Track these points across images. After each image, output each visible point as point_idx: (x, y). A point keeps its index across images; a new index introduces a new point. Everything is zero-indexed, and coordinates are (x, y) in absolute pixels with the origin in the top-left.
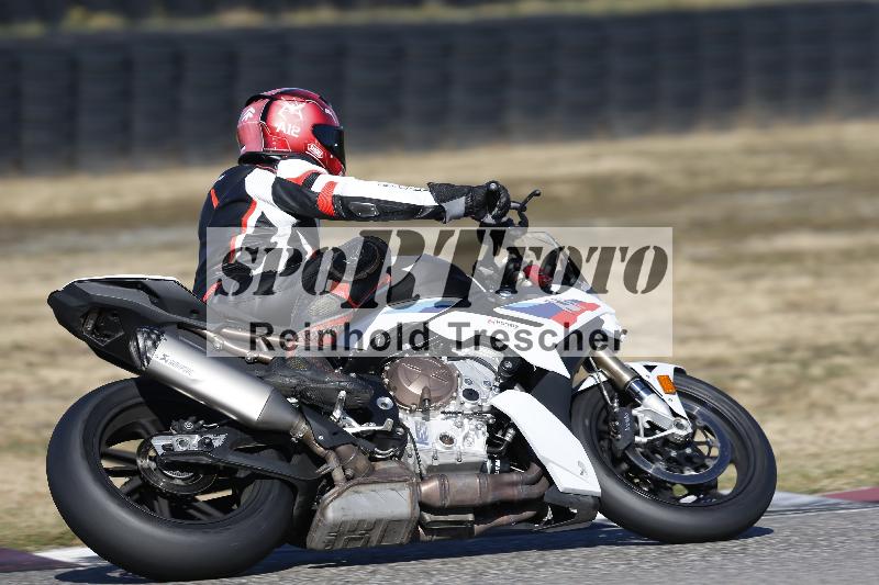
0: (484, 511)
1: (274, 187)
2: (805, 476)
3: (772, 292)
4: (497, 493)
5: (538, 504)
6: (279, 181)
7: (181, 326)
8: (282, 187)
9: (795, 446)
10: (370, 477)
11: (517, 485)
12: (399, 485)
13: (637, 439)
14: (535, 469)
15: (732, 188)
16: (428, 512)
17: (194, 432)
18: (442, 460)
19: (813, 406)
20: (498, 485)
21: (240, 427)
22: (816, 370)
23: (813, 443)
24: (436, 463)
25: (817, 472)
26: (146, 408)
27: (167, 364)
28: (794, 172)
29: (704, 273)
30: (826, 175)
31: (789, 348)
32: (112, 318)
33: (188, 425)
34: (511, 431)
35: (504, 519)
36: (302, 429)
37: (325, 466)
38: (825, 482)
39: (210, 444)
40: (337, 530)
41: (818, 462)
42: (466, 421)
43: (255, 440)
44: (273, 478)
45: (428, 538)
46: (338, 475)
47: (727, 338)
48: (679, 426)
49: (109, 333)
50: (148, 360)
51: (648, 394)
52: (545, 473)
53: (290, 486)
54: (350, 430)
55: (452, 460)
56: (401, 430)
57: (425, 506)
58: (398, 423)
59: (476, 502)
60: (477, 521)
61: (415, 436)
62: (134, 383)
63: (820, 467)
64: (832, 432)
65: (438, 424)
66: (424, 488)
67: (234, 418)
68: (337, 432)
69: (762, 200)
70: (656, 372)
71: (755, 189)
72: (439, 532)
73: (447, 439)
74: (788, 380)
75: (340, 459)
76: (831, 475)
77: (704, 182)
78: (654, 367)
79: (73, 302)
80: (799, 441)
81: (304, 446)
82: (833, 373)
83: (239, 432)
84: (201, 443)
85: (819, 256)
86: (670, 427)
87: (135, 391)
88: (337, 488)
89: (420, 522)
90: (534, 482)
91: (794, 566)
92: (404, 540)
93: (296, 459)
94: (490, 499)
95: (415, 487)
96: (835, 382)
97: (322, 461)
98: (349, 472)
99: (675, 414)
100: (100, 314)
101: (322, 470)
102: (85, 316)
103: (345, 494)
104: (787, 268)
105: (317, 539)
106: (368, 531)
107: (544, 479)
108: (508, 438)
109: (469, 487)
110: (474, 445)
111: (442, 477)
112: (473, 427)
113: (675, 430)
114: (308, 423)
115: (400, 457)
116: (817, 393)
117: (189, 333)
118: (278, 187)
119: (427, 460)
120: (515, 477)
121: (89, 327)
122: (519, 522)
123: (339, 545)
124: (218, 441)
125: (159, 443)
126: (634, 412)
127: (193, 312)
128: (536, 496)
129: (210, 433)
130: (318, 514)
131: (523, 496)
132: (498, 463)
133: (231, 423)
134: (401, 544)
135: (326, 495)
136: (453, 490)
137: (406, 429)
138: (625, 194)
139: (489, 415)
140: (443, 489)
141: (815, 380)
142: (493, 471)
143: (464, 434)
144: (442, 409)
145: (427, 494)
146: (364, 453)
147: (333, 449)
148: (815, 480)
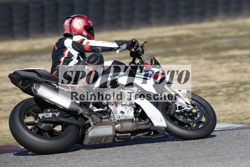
0: (134, 133)
1: (72, 44)
2: (240, 119)
3: (228, 67)
4: (137, 127)
5: (149, 130)
6: (73, 42)
7: (46, 82)
8: (74, 44)
9: (236, 111)
10: (101, 123)
11: (143, 125)
12: (109, 126)
13: (177, 111)
14: (148, 120)
15: (215, 38)
16: (117, 133)
17: (50, 112)
18: (121, 118)
19: (240, 99)
20: (137, 125)
21: (63, 110)
22: (241, 89)
23: (241, 110)
24: (120, 119)
25: (243, 118)
26: (37, 106)
27: (42, 93)
28: (233, 33)
29: (208, 62)
30: (242, 33)
31: (233, 83)
32: (27, 81)
33: (49, 110)
34: (141, 110)
35: (139, 135)
36: (81, 110)
37: (88, 121)
38: (245, 121)
39: (55, 115)
40: (92, 139)
41: (243, 115)
42: (128, 107)
43: (68, 114)
44: (73, 125)
45: (118, 141)
46: (92, 123)
47: (215, 80)
48: (189, 107)
49: (26, 85)
50: (37, 92)
51: (179, 98)
52: (150, 121)
53: (78, 127)
54: (95, 111)
55: (124, 118)
56: (109, 110)
57: (117, 132)
58: (108, 108)
59: (131, 130)
60: (131, 135)
61: (113, 112)
62: (33, 99)
63: (243, 116)
64: (246, 106)
65: (120, 108)
66: (116, 126)
67: (62, 108)
68: (91, 111)
69: (224, 41)
70: (181, 92)
71: (222, 38)
72: (121, 139)
73: (122, 112)
74: (233, 92)
75: (92, 119)
76: (246, 119)
77: (207, 36)
78: (181, 90)
79: (16, 77)
80: (237, 109)
81: (82, 115)
82: (246, 90)
83: (63, 112)
84: (52, 115)
85: (241, 56)
86: (186, 107)
87: (34, 101)
88: (91, 127)
89: (115, 136)
90: (148, 124)
91: (237, 145)
92: (111, 142)
93: (80, 119)
94: (135, 129)
95: (114, 126)
96: (247, 92)
97: (87, 119)
98: (95, 122)
99: (187, 104)
100: (23, 80)
101: (87, 122)
102: (19, 81)
103: (94, 129)
104: (232, 60)
105: (86, 142)
106: (101, 139)
107: (150, 123)
108: (140, 111)
109: (129, 126)
110: (130, 114)
111: (121, 123)
112: (130, 109)
113: (187, 108)
114: (83, 109)
115: (109, 118)
116: (241, 95)
117: (49, 85)
118: (73, 44)
119: (117, 118)
120: (142, 123)
121: (20, 84)
122: (144, 135)
123: (93, 143)
124: (57, 114)
125: (40, 116)
126: (176, 103)
127: (50, 78)
128: (148, 128)
129: (55, 112)
130: (86, 135)
131: (144, 128)
132: (137, 119)
133: (61, 109)
134: (110, 143)
135: (89, 129)
136: (124, 127)
137: (111, 110)
138: (185, 40)
139: (134, 105)
140: (122, 127)
141: (241, 92)
142: (136, 121)
143: (127, 111)
144: (121, 104)
145: (117, 128)
146: (99, 117)
147: (90, 116)
148: (242, 120)
